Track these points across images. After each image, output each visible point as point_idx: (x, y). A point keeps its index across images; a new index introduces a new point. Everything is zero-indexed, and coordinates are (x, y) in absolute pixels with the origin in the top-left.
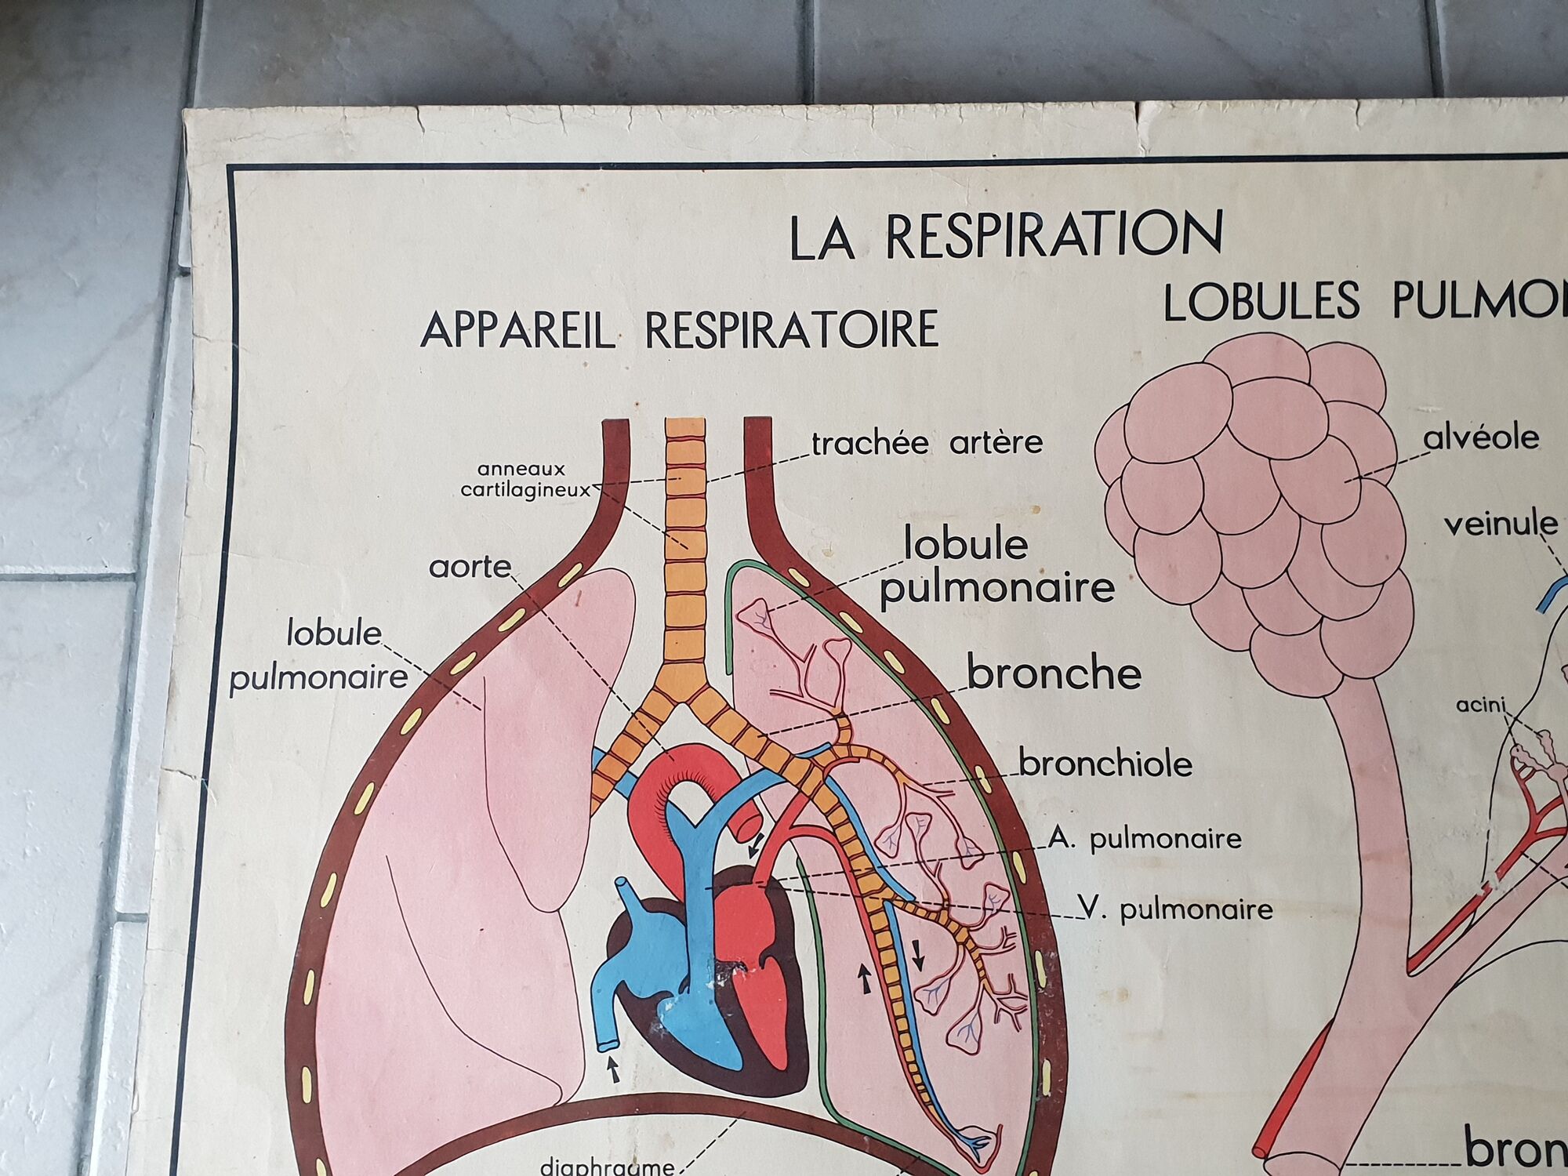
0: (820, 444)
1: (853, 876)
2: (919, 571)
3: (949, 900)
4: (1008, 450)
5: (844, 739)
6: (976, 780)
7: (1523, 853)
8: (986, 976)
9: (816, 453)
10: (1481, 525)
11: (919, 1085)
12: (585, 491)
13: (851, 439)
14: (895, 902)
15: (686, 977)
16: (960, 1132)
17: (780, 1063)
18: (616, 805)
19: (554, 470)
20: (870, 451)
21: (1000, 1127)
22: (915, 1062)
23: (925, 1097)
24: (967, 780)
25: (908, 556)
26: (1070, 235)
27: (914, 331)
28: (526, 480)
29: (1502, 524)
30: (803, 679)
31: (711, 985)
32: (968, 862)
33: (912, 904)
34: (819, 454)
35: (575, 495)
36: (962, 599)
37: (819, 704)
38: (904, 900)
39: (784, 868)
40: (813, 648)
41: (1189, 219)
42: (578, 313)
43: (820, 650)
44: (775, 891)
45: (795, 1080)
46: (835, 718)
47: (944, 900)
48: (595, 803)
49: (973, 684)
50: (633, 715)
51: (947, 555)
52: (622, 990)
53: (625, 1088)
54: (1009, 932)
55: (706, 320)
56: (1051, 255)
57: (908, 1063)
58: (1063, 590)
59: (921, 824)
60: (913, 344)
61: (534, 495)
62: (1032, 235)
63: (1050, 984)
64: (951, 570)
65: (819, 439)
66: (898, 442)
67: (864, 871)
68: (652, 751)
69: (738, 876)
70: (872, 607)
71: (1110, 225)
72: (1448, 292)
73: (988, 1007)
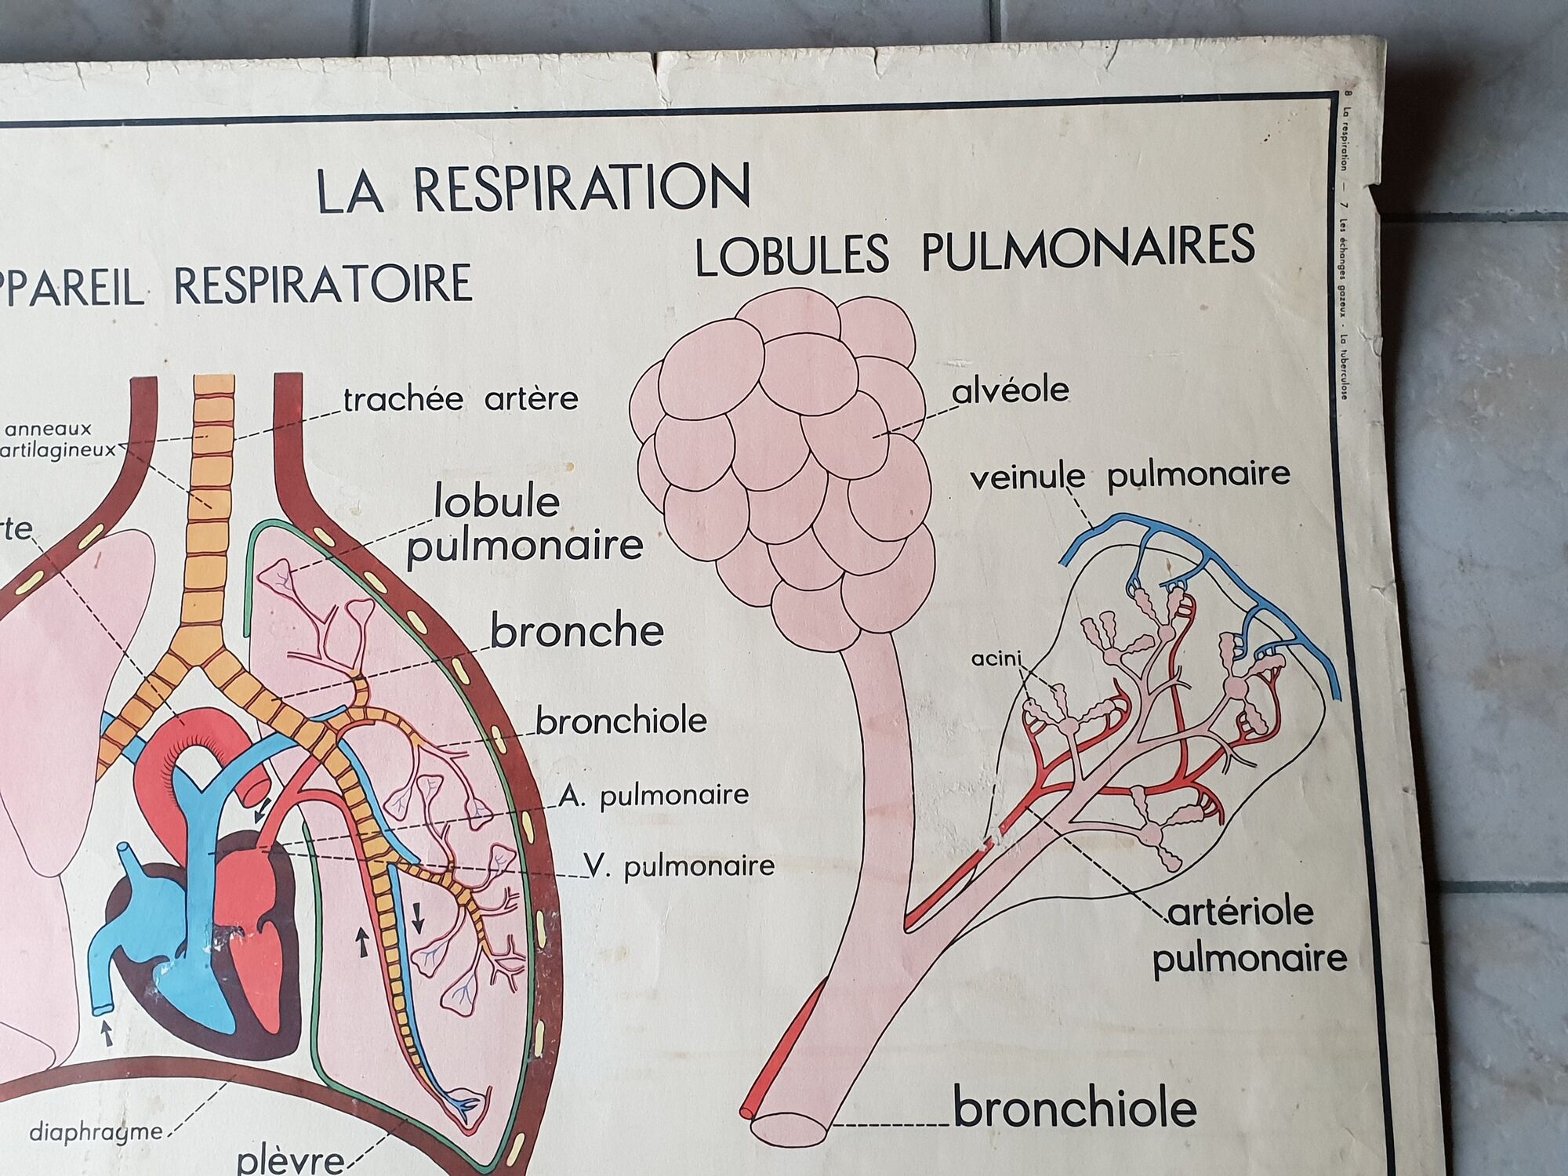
0: (352, 400)
1: (358, 839)
2: (448, 529)
3: (454, 862)
4: (543, 407)
5: (360, 702)
6: (491, 740)
7: (1027, 808)
8: (484, 937)
9: (347, 409)
10: (1007, 478)
11: (410, 1047)
12: (111, 451)
13: (384, 395)
14: (399, 866)
15: (183, 942)
16: (449, 1094)
17: (273, 1026)
18: (123, 770)
19: (81, 430)
20: (404, 407)
21: (490, 1089)
22: (407, 1025)
23: (416, 1060)
24: (483, 740)
25: (438, 514)
26: (598, 189)
27: (447, 285)
28: (54, 440)
29: (1028, 478)
30: (322, 641)
31: (208, 950)
32: (476, 823)
33: (416, 867)
34: (351, 410)
35: (101, 454)
36: (490, 558)
37: (338, 667)
38: (409, 863)
39: (289, 834)
40: (335, 609)
41: (716, 172)
42: (106, 270)
43: (342, 611)
44: (279, 855)
45: (285, 1043)
46: (352, 680)
47: (449, 862)
48: (102, 768)
49: (495, 643)
50: (146, 679)
51: (478, 513)
52: (119, 955)
53: (118, 1052)
54: (512, 892)
55: (235, 275)
56: (582, 209)
57: (401, 1026)
58: (592, 547)
59: (432, 786)
60: (447, 299)
61: (59, 455)
62: (560, 188)
63: (549, 945)
64: (480, 528)
65: (351, 395)
66: (432, 398)
67: (370, 835)
68: (163, 715)
69: (243, 841)
70: (398, 567)
71: (638, 178)
72: (978, 243)
73: (485, 968)
